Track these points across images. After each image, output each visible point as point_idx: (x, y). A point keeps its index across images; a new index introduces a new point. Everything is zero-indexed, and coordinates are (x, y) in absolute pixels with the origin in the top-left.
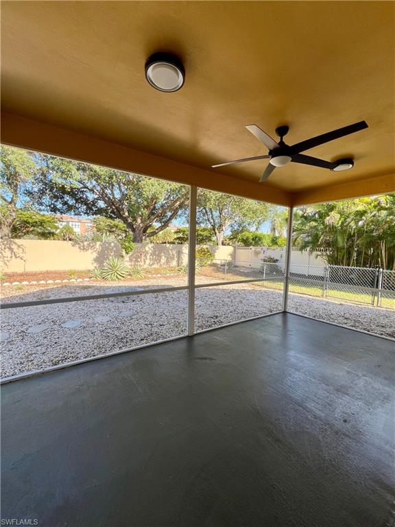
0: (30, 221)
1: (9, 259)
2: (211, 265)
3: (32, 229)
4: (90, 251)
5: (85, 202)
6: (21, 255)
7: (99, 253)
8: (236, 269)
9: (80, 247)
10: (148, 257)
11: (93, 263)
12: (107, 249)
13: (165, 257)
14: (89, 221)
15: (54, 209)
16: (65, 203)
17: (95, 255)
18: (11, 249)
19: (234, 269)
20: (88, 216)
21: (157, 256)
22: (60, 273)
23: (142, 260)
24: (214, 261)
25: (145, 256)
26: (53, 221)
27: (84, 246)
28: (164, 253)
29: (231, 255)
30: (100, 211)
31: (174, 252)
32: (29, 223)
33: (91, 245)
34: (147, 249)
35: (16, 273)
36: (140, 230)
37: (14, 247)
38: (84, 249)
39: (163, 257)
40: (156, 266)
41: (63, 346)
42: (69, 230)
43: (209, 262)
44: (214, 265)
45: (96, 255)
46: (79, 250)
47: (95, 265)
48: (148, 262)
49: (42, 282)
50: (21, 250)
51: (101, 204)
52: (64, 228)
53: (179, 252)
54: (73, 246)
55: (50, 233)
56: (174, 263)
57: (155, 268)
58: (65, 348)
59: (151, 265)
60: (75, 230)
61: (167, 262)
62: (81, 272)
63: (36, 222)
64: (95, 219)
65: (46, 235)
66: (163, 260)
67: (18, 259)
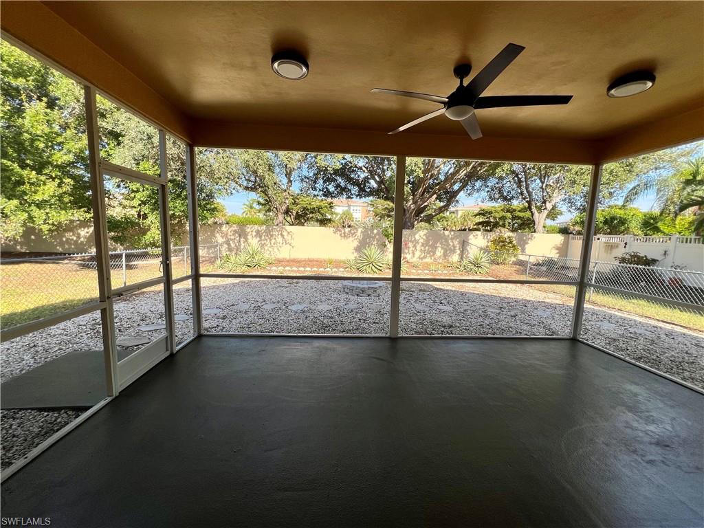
0: (309, 207)
1: (281, 245)
2: (515, 264)
3: (311, 215)
4: (351, 239)
5: (356, 183)
6: (290, 241)
7: (360, 242)
8: (564, 272)
9: (341, 235)
10: (418, 248)
11: (353, 253)
12: (369, 237)
13: (442, 248)
14: (366, 204)
15: (327, 194)
16: (338, 186)
17: (356, 243)
18: (282, 235)
19: (559, 271)
20: (360, 198)
21: (430, 246)
22: (321, 262)
23: (411, 252)
24: (521, 257)
25: (415, 246)
26: (331, 206)
27: (344, 233)
28: (441, 243)
29: (558, 249)
30: (372, 193)
31: (456, 243)
32: (308, 210)
33: (352, 232)
34: (417, 237)
35: (285, 259)
36: (411, 213)
37: (285, 233)
38: (345, 236)
39: (440, 249)
40: (428, 260)
41: (276, 323)
42: (347, 215)
43: (513, 259)
44: (521, 263)
45: (358, 243)
46: (340, 237)
47: (355, 254)
48: (418, 254)
49: (301, 269)
50: (290, 236)
51: (373, 184)
52: (344, 214)
53: (464, 241)
54: (335, 233)
55: (327, 220)
56: (455, 258)
57: (427, 263)
58: (277, 325)
59: (422, 259)
60: (355, 215)
61: (445, 255)
62: (341, 261)
63: (314, 209)
64: (372, 201)
65: (324, 222)
66: (440, 252)
67: (288, 245)
